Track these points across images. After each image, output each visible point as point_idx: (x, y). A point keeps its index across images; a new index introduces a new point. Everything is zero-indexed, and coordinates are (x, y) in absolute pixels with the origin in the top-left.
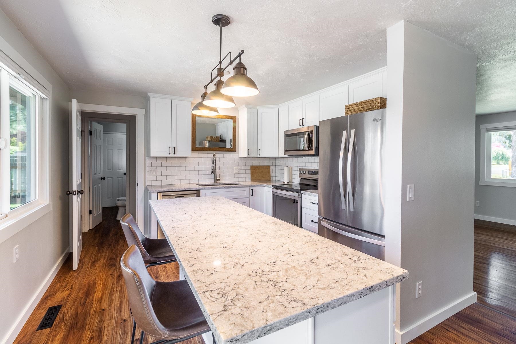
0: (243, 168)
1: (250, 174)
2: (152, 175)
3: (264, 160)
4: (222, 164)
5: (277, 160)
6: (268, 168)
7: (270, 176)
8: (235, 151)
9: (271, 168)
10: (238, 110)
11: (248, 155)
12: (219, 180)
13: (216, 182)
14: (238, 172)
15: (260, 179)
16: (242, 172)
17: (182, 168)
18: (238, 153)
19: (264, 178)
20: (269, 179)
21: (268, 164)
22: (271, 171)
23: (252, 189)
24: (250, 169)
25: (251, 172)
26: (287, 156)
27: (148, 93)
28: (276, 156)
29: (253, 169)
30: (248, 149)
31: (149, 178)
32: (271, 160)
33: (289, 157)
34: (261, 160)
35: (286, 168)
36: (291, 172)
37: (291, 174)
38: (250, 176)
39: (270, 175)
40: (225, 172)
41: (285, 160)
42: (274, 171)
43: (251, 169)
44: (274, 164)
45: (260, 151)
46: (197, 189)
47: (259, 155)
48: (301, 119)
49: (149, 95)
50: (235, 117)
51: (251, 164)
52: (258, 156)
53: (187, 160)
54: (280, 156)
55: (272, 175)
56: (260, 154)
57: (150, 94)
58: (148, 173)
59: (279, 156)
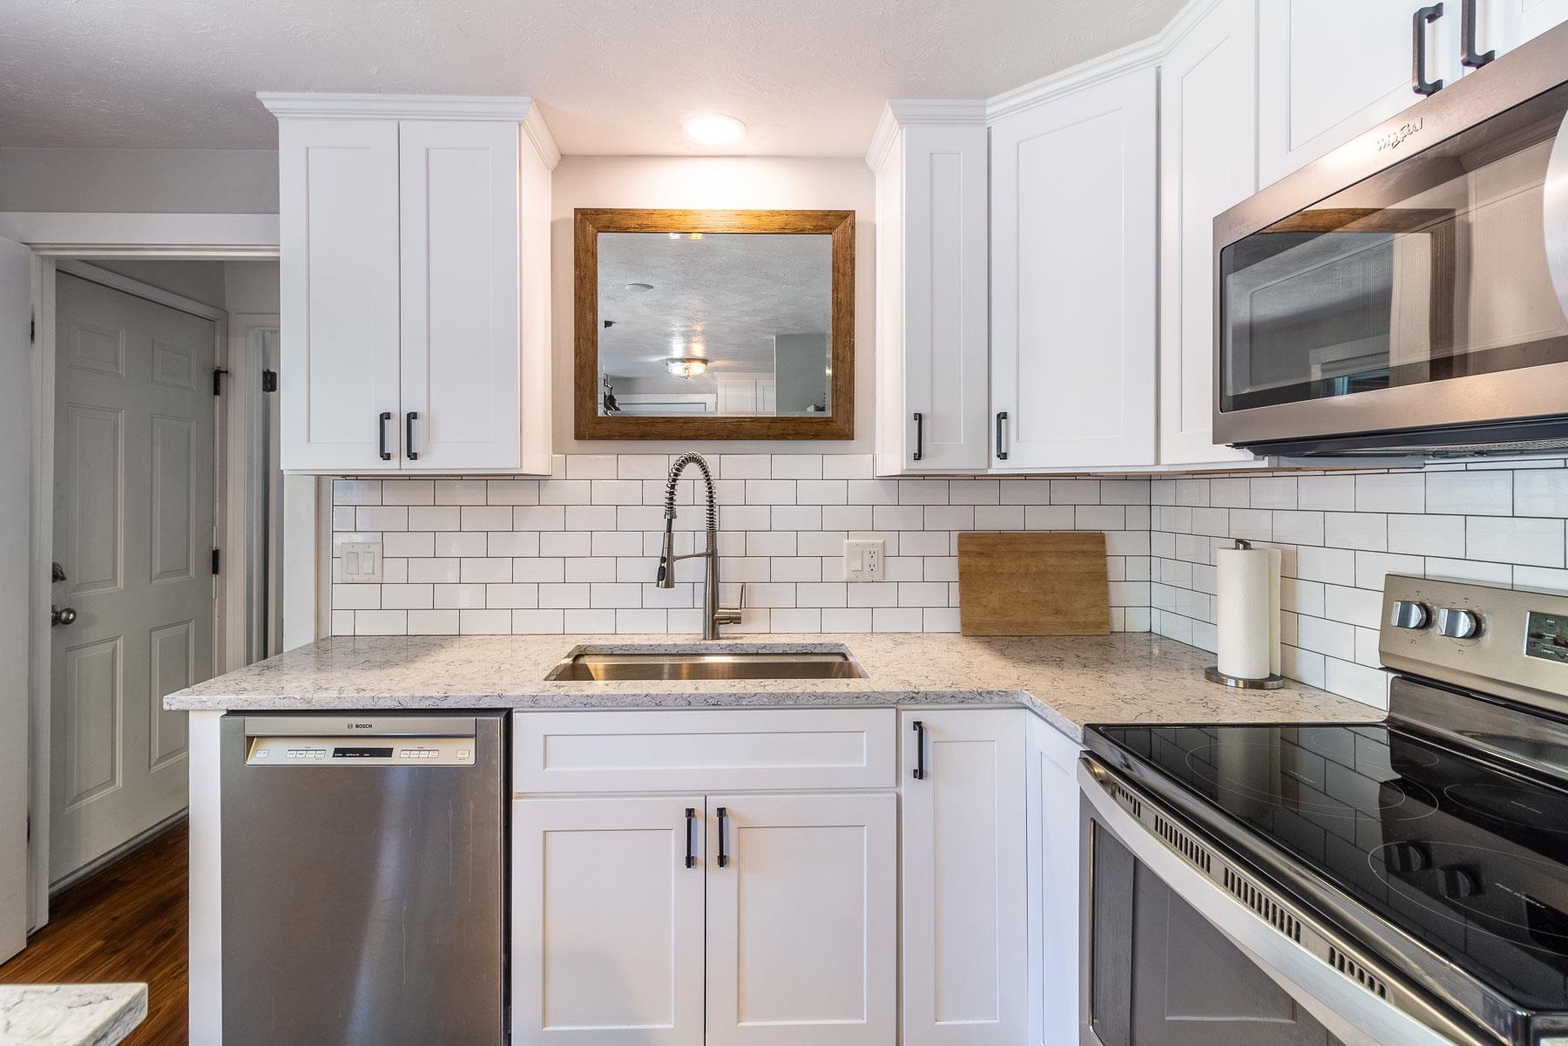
0: (909, 544)
1: (955, 588)
2: (357, 579)
3: (1062, 493)
4: (760, 518)
5: (1162, 493)
6: (1093, 544)
7: (1102, 600)
8: (849, 436)
9: (1118, 544)
10: (871, 175)
11: (918, 456)
12: (736, 620)
13: (715, 635)
14: (874, 569)
15: (1025, 625)
16: (896, 569)
17: (525, 544)
18: (871, 450)
19: (1060, 619)
20: (1099, 625)
21: (1088, 521)
22: (1115, 568)
23: (918, 726)
24: (955, 552)
25: (961, 574)
26: (1244, 458)
27: (260, 95)
28: (1139, 459)
29: (980, 554)
30: (919, 417)
31: (342, 596)
32: (1111, 494)
33: (1264, 463)
34: (1038, 493)
35: (1232, 564)
36: (1287, 596)
37: (1289, 613)
38: (955, 599)
39: (1105, 595)
40: (782, 569)
41: (1224, 492)
42: (1137, 569)
43: (963, 553)
44: (1138, 518)
45: (1011, 425)
46: (484, 705)
47: (1003, 456)
48: (1435, 13)
49: (267, 105)
50: (845, 217)
51: (963, 520)
52: (998, 467)
53: (549, 494)
54: (1176, 456)
55: (1120, 594)
56: (1013, 448)
57: (271, 101)
58: (339, 570)
59: (1164, 461)
